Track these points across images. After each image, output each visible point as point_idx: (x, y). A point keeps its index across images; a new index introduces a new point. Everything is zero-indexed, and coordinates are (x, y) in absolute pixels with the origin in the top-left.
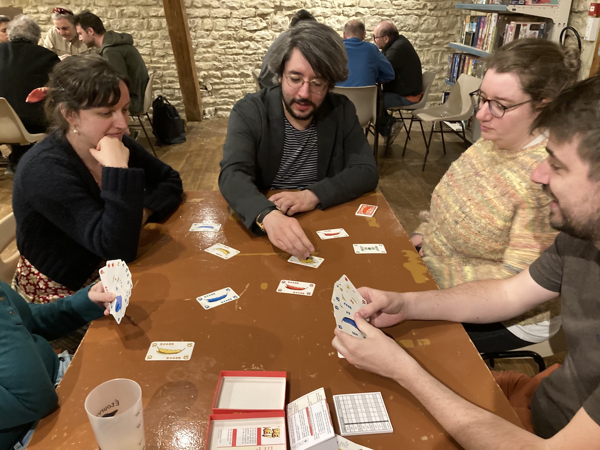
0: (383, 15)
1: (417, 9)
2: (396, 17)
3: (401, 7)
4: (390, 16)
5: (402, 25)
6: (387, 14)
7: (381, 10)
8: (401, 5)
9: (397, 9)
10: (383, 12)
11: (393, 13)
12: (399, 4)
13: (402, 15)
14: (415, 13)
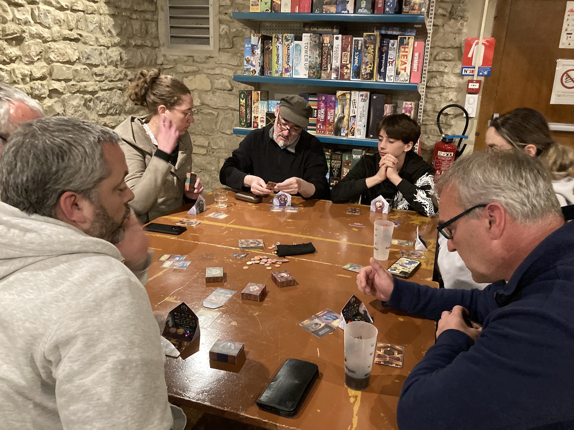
0: (85, 92)
1: (120, 80)
2: (100, 94)
3: (104, 77)
4: (93, 93)
5: (109, 106)
6: (90, 89)
7: (83, 84)
8: (103, 75)
9: (99, 81)
10: (85, 87)
11: (97, 88)
12: (101, 73)
13: (105, 90)
14: (119, 85)
